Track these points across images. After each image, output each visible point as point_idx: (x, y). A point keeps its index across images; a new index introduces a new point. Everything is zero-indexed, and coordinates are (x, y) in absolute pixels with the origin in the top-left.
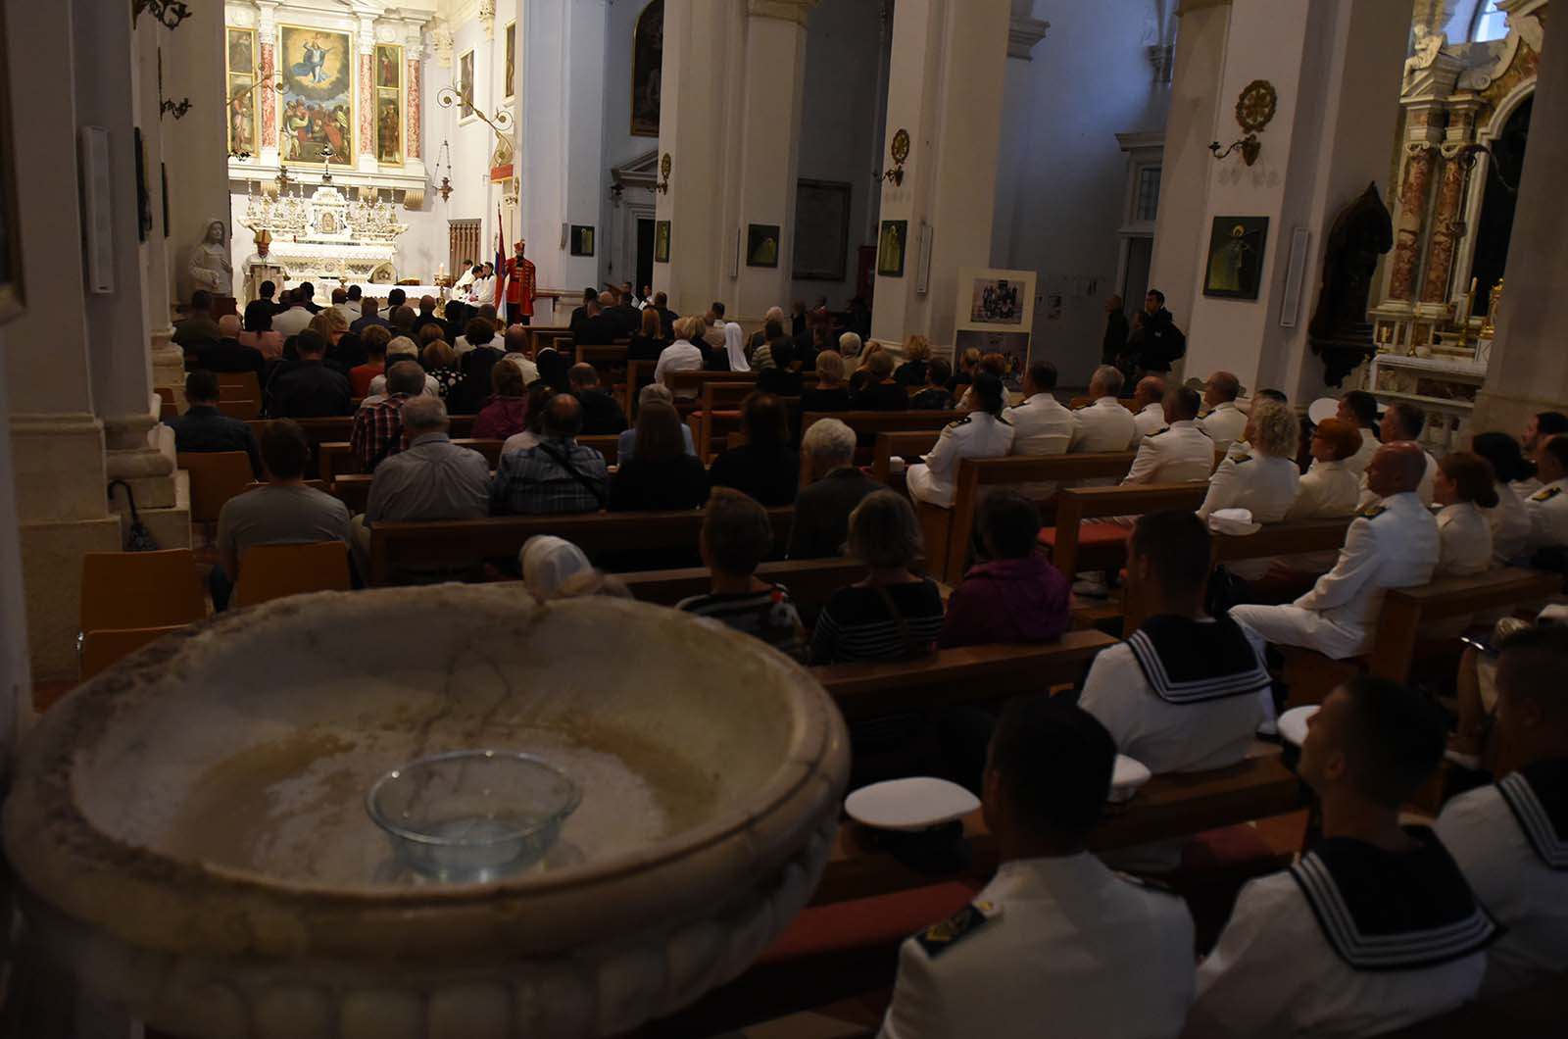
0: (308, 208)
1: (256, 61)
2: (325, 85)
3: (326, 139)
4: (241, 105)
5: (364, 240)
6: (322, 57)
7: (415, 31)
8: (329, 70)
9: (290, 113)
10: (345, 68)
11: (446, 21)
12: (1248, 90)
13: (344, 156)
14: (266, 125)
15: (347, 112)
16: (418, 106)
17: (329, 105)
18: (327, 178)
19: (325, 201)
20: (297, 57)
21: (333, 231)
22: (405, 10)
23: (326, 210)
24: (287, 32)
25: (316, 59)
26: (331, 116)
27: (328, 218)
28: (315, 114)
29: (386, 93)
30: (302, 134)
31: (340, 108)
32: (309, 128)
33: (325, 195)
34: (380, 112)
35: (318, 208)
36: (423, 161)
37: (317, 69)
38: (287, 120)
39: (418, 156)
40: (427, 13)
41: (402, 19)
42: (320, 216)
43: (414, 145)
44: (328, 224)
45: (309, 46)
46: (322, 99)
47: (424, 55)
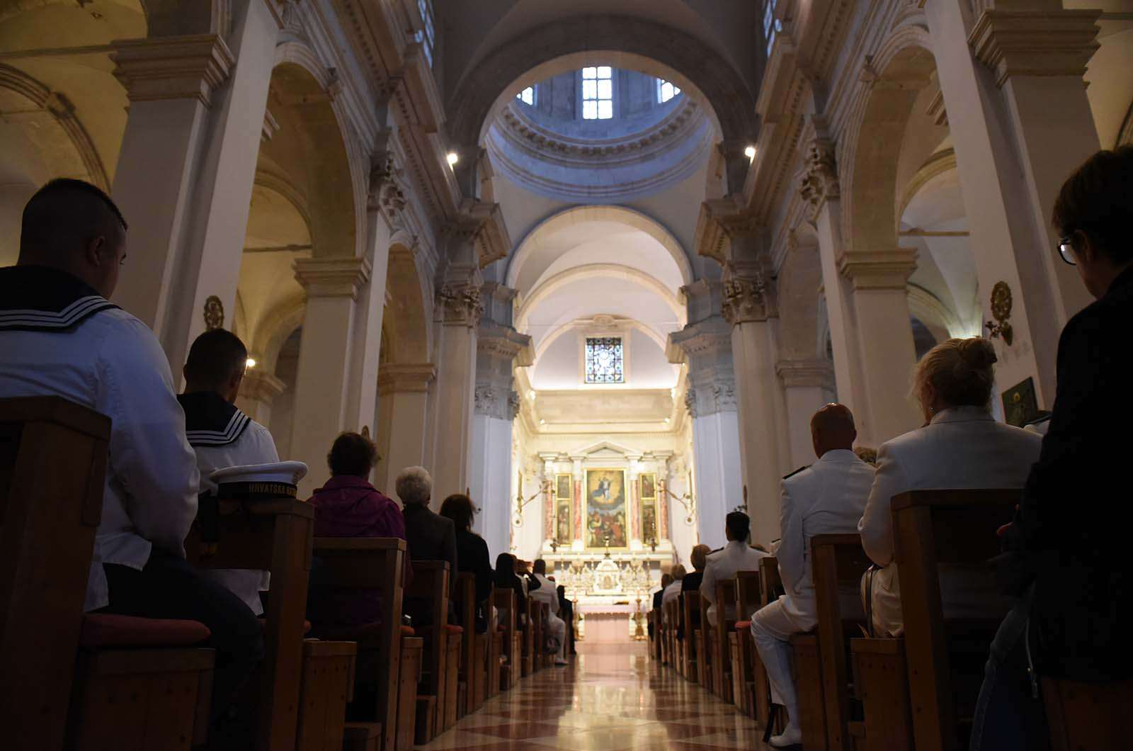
0: (598, 575)
1: (572, 491)
2: (611, 500)
3: (611, 533)
4: (563, 517)
5: (629, 593)
6: (609, 485)
7: (663, 463)
8: (613, 492)
9: (591, 519)
10: (622, 490)
11: (681, 455)
12: (994, 293)
13: (622, 542)
14: (576, 527)
15: (624, 516)
16: (666, 507)
17: (613, 513)
18: (607, 555)
19: (605, 568)
20: (595, 486)
21: (610, 587)
22: (655, 452)
23: (606, 574)
24: (589, 473)
25: (606, 486)
26: (615, 519)
27: (607, 579)
28: (605, 518)
29: (647, 501)
30: (598, 530)
31: (620, 513)
32: (602, 527)
33: (605, 565)
34: (644, 513)
35: (601, 573)
36: (672, 541)
37: (606, 492)
38: (589, 523)
39: (668, 538)
40: (668, 451)
41: (654, 457)
42: (603, 579)
43: (665, 531)
44: (608, 583)
45: (602, 480)
46: (609, 509)
47: (669, 477)
